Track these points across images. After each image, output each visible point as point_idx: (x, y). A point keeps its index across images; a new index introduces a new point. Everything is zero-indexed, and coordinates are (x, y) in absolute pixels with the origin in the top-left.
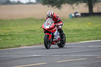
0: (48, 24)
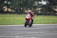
0: (28, 17)
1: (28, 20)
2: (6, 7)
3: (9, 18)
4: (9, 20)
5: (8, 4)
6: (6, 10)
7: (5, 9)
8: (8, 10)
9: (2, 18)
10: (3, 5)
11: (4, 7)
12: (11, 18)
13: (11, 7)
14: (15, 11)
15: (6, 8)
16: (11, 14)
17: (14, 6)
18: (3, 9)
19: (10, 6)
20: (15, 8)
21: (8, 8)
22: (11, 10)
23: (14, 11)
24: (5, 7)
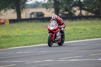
1: (53, 33)
2: (78, 8)
3: (84, 27)
4: (85, 30)
5: (81, 2)
6: (77, 13)
7: (75, 11)
8: (81, 13)
9: (72, 27)
10: (71, 5)
11: (73, 8)
12: (87, 27)
13: (86, 8)
14: (93, 15)
15: (78, 10)
16: (88, 20)
17: (91, 5)
18: (72, 12)
19: (84, 5)
20: (93, 9)
21: (81, 9)
22: (87, 12)
23: (92, 13)
24: (75, 9)
